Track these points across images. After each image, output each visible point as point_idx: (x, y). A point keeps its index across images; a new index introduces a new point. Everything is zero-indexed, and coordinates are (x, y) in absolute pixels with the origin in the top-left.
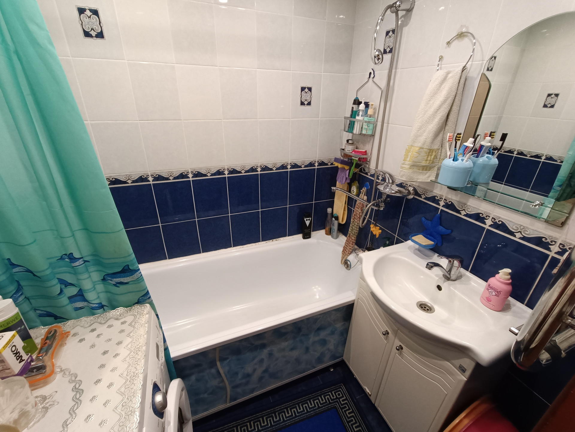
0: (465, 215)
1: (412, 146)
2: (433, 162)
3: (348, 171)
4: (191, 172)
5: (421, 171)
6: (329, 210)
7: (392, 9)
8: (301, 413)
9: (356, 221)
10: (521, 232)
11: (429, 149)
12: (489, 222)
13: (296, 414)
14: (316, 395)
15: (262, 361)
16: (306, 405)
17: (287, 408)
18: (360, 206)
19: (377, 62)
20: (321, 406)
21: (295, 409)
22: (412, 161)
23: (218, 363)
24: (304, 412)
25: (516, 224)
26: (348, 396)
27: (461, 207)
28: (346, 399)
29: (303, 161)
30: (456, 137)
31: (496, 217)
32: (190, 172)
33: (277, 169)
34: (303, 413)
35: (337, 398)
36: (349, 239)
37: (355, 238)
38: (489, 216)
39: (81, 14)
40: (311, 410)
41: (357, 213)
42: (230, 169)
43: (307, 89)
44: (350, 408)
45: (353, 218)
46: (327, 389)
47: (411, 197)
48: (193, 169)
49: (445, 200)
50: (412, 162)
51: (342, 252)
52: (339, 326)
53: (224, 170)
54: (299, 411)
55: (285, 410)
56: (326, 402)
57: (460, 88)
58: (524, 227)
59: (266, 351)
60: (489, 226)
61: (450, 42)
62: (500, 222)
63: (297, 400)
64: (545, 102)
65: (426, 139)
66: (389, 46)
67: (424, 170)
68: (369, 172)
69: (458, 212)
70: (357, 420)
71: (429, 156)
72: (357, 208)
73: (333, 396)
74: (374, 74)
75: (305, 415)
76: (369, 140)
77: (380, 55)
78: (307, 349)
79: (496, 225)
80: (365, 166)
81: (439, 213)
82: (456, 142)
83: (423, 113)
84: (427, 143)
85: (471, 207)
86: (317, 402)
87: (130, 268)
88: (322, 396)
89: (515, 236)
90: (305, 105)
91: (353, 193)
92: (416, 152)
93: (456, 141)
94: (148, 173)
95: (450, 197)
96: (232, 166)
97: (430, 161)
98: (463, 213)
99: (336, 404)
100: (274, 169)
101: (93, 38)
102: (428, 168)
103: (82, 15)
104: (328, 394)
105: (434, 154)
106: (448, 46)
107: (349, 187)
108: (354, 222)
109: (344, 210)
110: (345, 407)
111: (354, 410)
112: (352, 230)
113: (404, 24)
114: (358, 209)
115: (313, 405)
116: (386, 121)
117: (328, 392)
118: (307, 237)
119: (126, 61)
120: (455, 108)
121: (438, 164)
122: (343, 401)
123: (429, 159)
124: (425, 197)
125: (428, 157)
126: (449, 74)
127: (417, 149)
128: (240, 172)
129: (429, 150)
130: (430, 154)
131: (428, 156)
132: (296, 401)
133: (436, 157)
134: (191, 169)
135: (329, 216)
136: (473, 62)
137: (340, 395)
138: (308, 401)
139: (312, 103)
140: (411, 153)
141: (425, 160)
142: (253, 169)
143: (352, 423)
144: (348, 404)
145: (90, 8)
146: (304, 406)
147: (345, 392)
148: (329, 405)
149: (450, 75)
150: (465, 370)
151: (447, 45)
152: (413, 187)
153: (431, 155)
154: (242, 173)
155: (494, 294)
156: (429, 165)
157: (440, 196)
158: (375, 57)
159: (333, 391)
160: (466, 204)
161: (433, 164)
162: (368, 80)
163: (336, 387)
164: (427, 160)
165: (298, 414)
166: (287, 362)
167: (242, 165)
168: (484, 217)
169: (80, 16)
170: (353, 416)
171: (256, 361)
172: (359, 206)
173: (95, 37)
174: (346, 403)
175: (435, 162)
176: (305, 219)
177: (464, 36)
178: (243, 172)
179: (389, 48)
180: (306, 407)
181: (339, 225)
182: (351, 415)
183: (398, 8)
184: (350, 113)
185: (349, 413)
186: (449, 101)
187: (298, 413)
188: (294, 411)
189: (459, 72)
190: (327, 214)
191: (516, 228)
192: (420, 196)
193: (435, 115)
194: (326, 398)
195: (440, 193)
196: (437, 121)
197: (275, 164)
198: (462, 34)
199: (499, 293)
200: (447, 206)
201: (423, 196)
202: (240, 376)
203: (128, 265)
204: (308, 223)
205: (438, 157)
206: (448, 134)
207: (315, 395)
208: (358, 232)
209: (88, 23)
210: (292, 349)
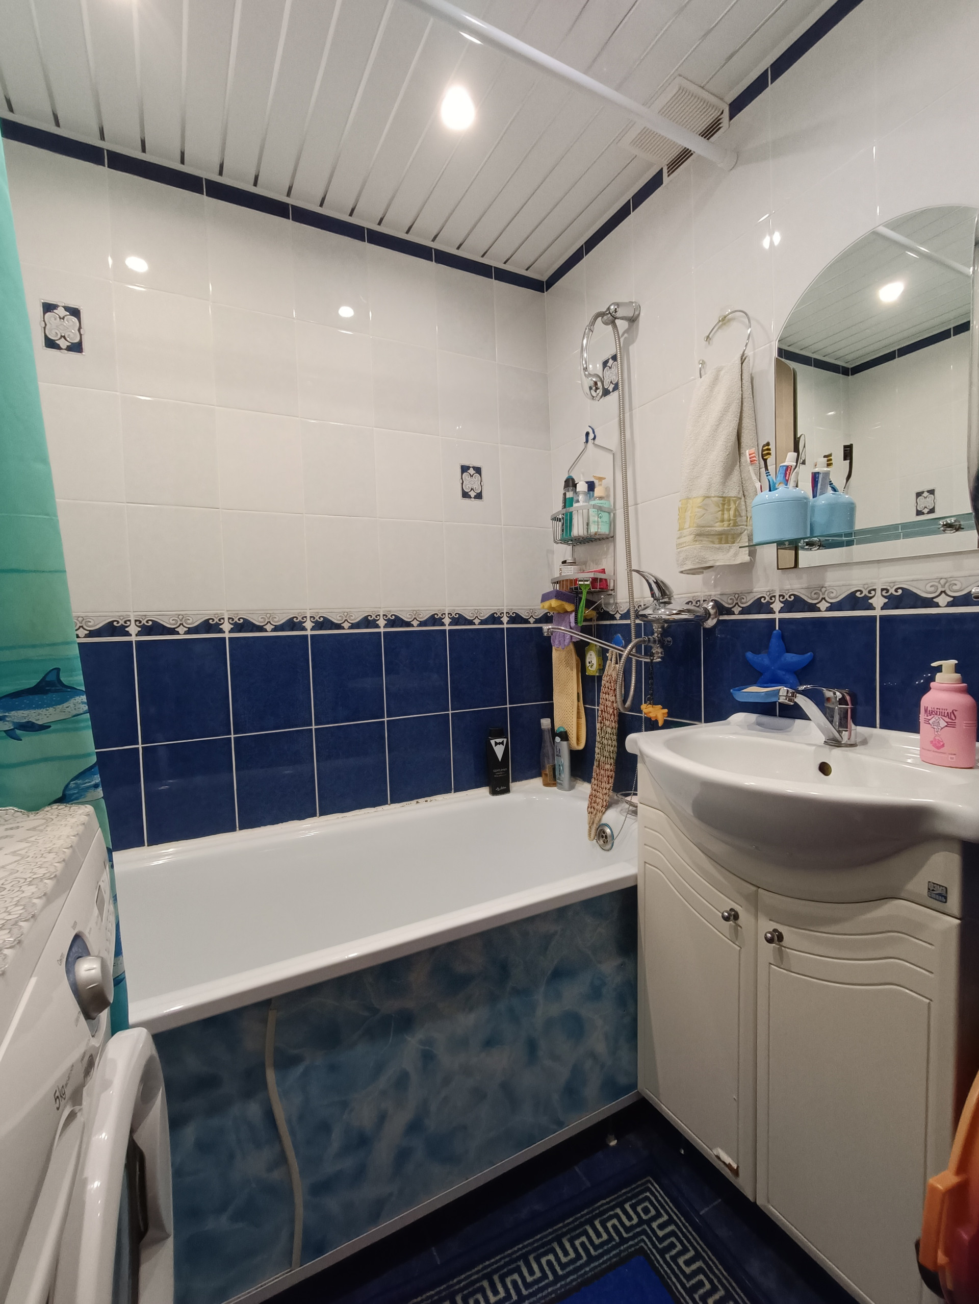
0: (828, 609)
1: (688, 498)
2: (736, 524)
3: (573, 614)
4: (229, 618)
5: (718, 546)
6: (545, 723)
7: (605, 317)
8: (536, 1287)
9: (607, 723)
10: (944, 592)
11: (720, 495)
12: (878, 601)
13: (520, 1290)
14: (577, 1223)
15: (402, 1081)
16: (551, 1257)
17: (489, 1277)
18: (610, 688)
19: (594, 394)
20: (596, 1253)
21: (516, 1276)
22: (695, 525)
23: (271, 1076)
24: (547, 1281)
25: (931, 581)
26: (675, 1209)
27: (816, 596)
28: (671, 1221)
29: (476, 611)
30: (763, 451)
31: (887, 584)
32: (226, 620)
33: (422, 624)
34: (543, 1283)
35: (641, 1222)
36: (600, 773)
37: (611, 764)
38: (874, 590)
39: (47, 312)
40: (568, 1270)
41: (607, 706)
42: (317, 618)
43: (471, 469)
44: (688, 1245)
45: (600, 719)
46: (608, 1200)
47: (710, 623)
48: (234, 612)
49: (782, 597)
50: (696, 527)
51: (588, 807)
52: (609, 967)
53: (303, 619)
54: (529, 1279)
55: (485, 1284)
56: (611, 1239)
57: (745, 388)
58: (945, 579)
59: (413, 1042)
60: (882, 608)
61: (710, 336)
62: (898, 590)
63: (520, 1246)
64: (917, 507)
65: (711, 478)
66: (611, 382)
67: (723, 542)
68: (618, 611)
69: (813, 608)
70: (715, 1281)
71: (725, 512)
72: (606, 693)
73: (630, 1218)
74: (594, 432)
75: (550, 1290)
76: (605, 549)
77: (598, 383)
78: (532, 1047)
79: (894, 601)
80: (608, 604)
81: (777, 628)
82: (765, 461)
83: (692, 438)
84: (715, 485)
85: (835, 588)
86: (583, 1244)
87: (62, 679)
88: (597, 1223)
89: (937, 605)
90: (471, 498)
91: (591, 667)
92: (699, 507)
93: (765, 458)
94: (129, 616)
95: (788, 587)
96: (321, 611)
97: (729, 520)
98: (823, 606)
99: (643, 1240)
100: (415, 623)
101: (61, 351)
102: (730, 537)
103: (48, 314)
104: (612, 1213)
105: (733, 506)
106: (709, 343)
107: (579, 660)
108: (605, 727)
109: (579, 717)
110: (672, 1246)
111: (700, 1249)
112: (603, 749)
113: (629, 342)
114: (607, 696)
115: (572, 1255)
116: (631, 502)
117: (612, 1208)
118: (502, 788)
119: (118, 393)
120: (747, 423)
121: (746, 527)
122: (662, 1227)
123: (726, 516)
124: (740, 609)
125: (723, 514)
126: (720, 371)
127: (700, 500)
128: (339, 626)
129: (721, 499)
130: (726, 507)
131: (723, 510)
132: (516, 1249)
133: (738, 513)
134: (230, 612)
135: (547, 737)
136: (756, 350)
137: (649, 1211)
138: (555, 1245)
139: (484, 494)
140: (690, 512)
141: (720, 520)
142: (367, 622)
143: (701, 1291)
144: (680, 1234)
145: (66, 305)
146: (544, 1261)
147: (662, 1201)
148: (622, 1248)
149: (722, 373)
150: (944, 893)
151: (707, 343)
152: (712, 601)
153: (729, 510)
154: (343, 628)
155: (943, 724)
156: (729, 531)
157: (768, 594)
158: (591, 388)
159: (626, 1201)
160: (822, 587)
161: (737, 528)
162: (586, 447)
163: (634, 1189)
164: (723, 521)
165: (526, 1289)
166: (478, 1094)
167: (344, 610)
168: (865, 595)
169: (44, 314)
170: (699, 1270)
171: (383, 1081)
172: (608, 688)
173: (65, 349)
174: (672, 1234)
175: (739, 523)
176: (493, 742)
177: (729, 320)
178: (346, 625)
179: (612, 384)
180: (549, 1263)
181: (574, 754)
182: (694, 1267)
183: (614, 313)
184: (561, 505)
185: (688, 1263)
186: (734, 408)
187: (527, 1286)
188: (514, 1283)
189: (736, 362)
190: (540, 731)
191: (932, 589)
192: (729, 612)
193: (715, 435)
194: (607, 1228)
195: (767, 589)
196: (722, 443)
197: (417, 612)
198: (726, 318)
199: (953, 717)
200: (790, 606)
201: (737, 610)
202: (336, 1140)
203: (58, 670)
204: (499, 751)
205: (743, 513)
206: (747, 451)
207: (573, 1222)
208: (616, 749)
209: (57, 326)
210: (490, 1043)
